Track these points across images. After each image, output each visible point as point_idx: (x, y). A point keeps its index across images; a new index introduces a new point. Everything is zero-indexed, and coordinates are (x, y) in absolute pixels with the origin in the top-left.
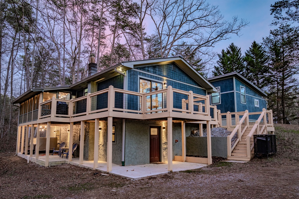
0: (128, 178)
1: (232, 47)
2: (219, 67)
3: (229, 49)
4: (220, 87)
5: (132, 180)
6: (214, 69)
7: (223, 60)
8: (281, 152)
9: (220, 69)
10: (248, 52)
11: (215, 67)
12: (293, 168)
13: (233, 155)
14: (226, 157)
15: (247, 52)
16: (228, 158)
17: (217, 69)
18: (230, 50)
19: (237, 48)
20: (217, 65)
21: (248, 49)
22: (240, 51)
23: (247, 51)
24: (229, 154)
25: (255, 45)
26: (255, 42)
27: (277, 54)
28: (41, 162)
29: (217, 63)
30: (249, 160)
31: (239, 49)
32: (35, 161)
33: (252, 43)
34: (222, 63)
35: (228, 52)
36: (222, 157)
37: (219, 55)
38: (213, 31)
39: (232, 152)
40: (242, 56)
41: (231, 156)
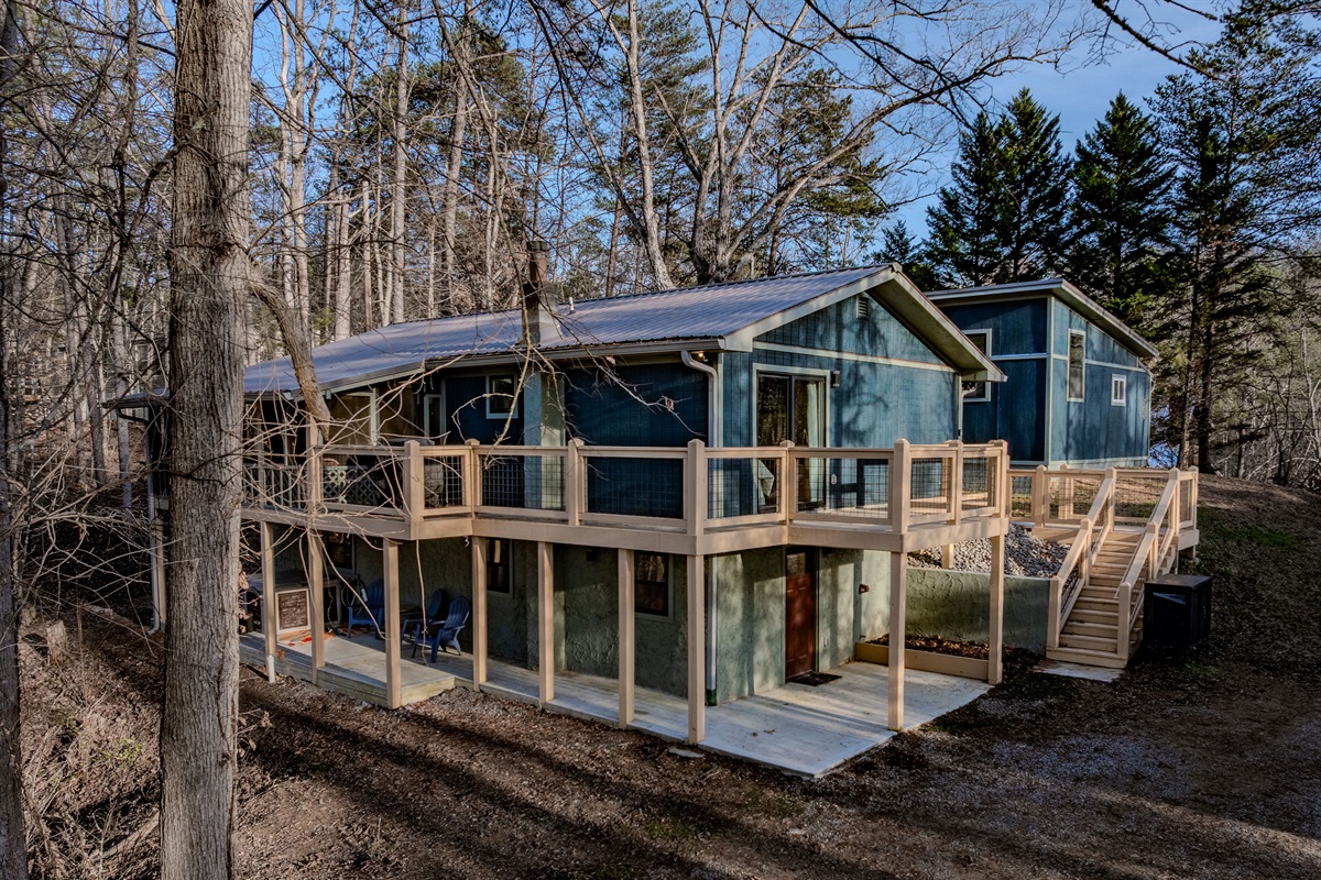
1: (1026, 113)
2: (960, 191)
3: (1009, 114)
4: (989, 332)
6: (936, 203)
7: (977, 162)
8: (1222, 634)
10: (1091, 143)
11: (943, 191)
13: (1065, 642)
15: (1084, 143)
16: (1049, 655)
17: (950, 202)
18: (1012, 119)
19: (1045, 116)
20: (951, 185)
21: (1092, 129)
22: (1057, 132)
23: (1087, 137)
24: (1055, 638)
25: (1121, 112)
26: (1121, 100)
27: (1208, 166)
29: (954, 174)
30: (1123, 664)
31: (1050, 119)
33: (1112, 103)
34: (976, 178)
35: (1004, 129)
36: (1026, 650)
37: (963, 140)
39: (1062, 632)
40: (1063, 153)
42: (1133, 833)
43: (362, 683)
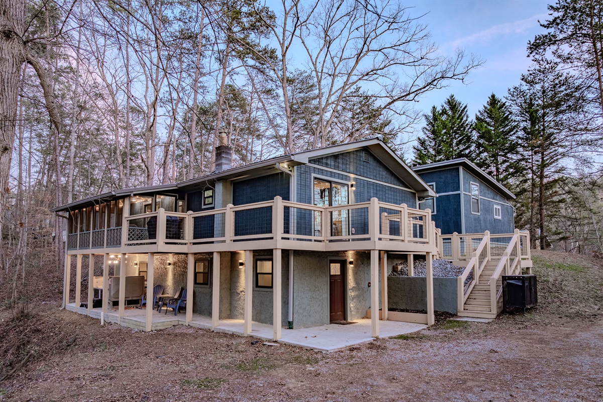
0: (316, 349)
1: (453, 104)
2: (427, 138)
3: (445, 105)
4: (434, 184)
5: (324, 352)
6: (416, 144)
7: (433, 126)
8: (544, 304)
9: (427, 143)
10: (481, 114)
11: (419, 139)
12: (566, 330)
13: (466, 308)
14: (455, 311)
15: (478, 114)
16: (459, 314)
17: (423, 143)
18: (447, 107)
19: (461, 105)
20: (422, 136)
21: (482, 109)
22: (467, 111)
23: (479, 111)
24: (461, 306)
25: (493, 101)
26: (493, 96)
27: (534, 120)
28: (134, 322)
29: (423, 131)
30: (494, 316)
31: (463, 107)
32: (117, 320)
33: (489, 98)
34: (433, 132)
35: (444, 112)
36: (448, 312)
37: (426, 117)
38: (418, 75)
39: (465, 304)
40: (469, 120)
41: (464, 309)
42: (484, 371)
43: (137, 321)
